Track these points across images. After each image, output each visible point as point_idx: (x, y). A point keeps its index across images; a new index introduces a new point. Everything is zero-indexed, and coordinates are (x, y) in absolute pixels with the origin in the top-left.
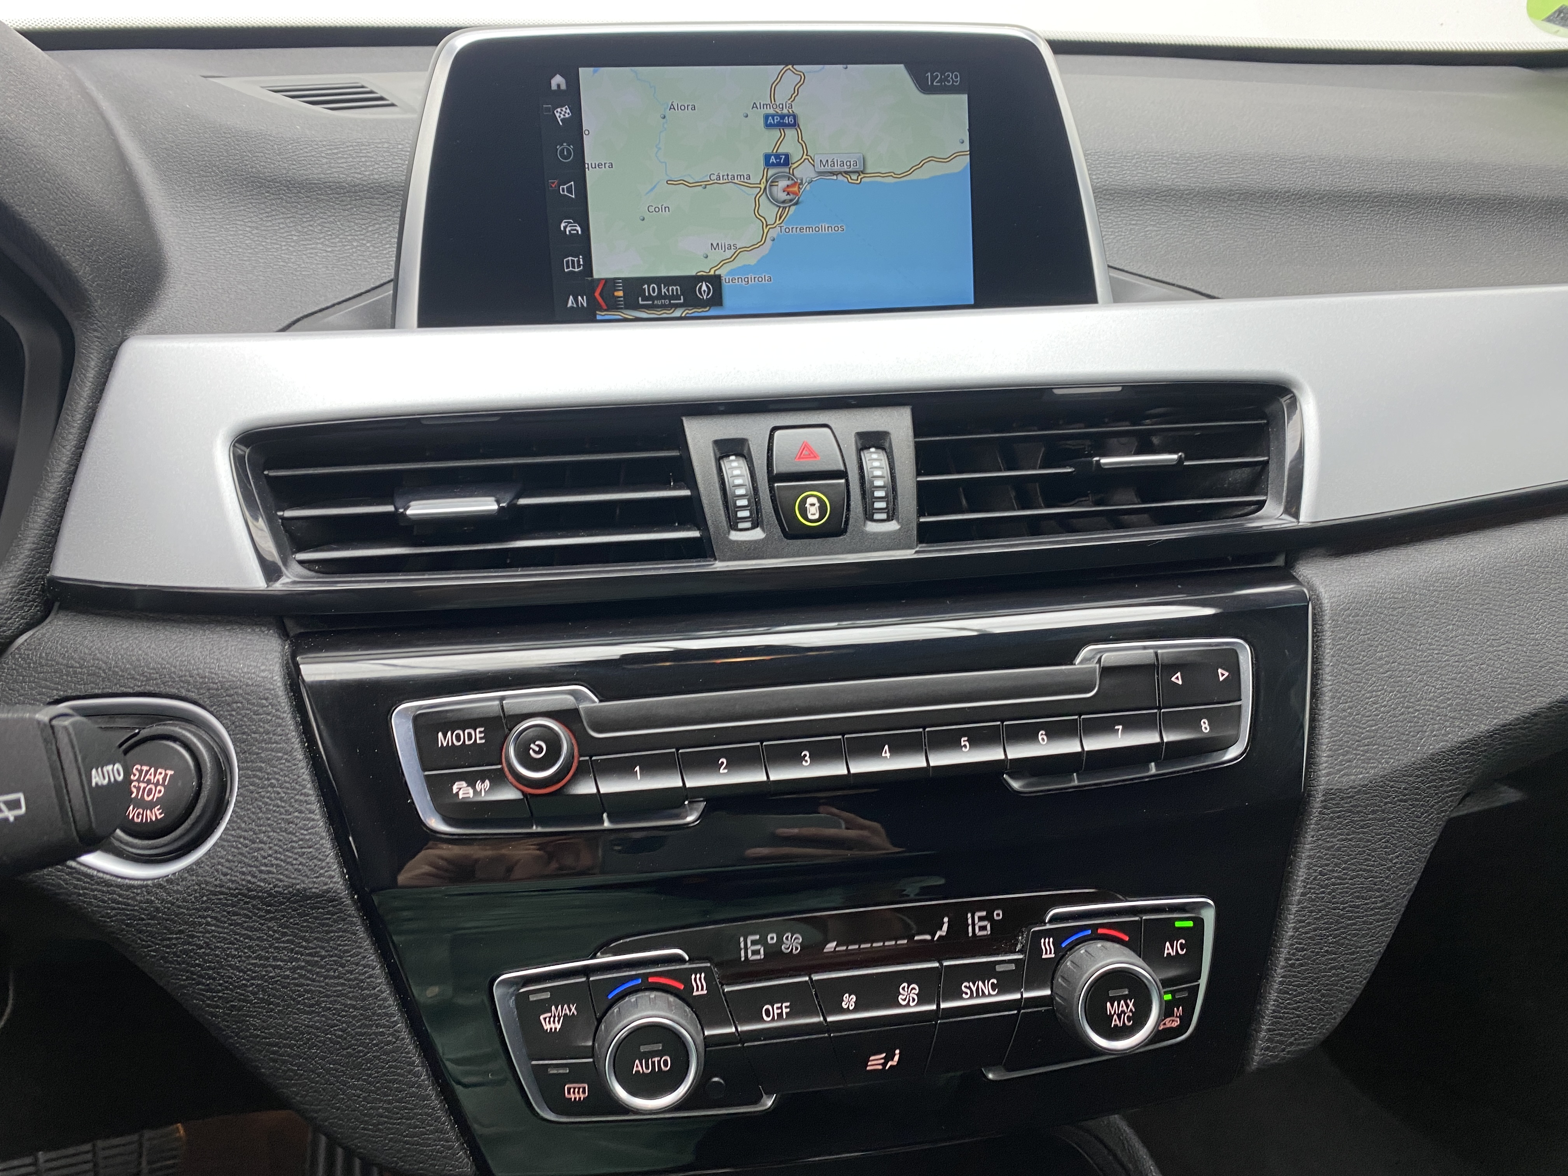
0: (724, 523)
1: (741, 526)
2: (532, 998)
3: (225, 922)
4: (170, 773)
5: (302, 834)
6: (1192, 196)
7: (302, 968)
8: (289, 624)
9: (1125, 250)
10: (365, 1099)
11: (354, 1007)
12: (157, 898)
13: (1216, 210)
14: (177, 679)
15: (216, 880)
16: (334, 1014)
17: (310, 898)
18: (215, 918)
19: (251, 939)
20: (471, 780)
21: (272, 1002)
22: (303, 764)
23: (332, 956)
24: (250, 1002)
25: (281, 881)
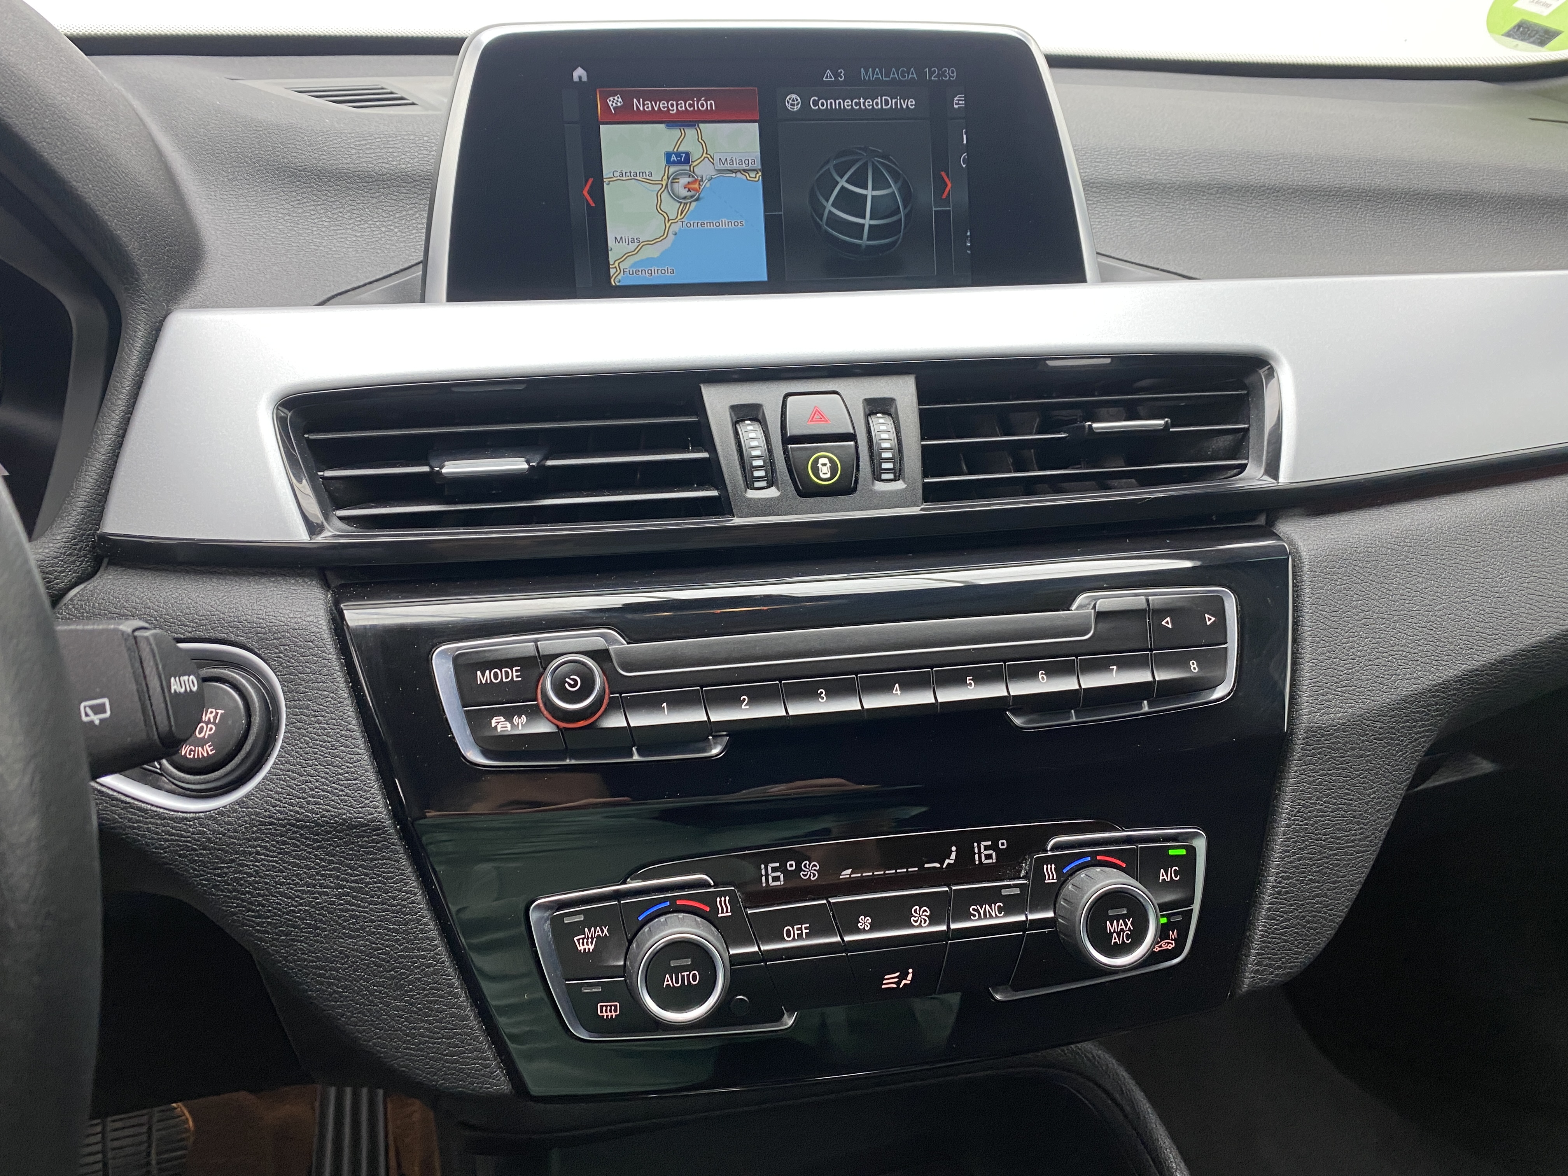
0: (741, 482)
1: (757, 485)
2: (567, 921)
3: (274, 851)
4: (220, 712)
5: (348, 767)
6: (1173, 189)
7: (348, 894)
8: (329, 574)
9: (1111, 239)
10: (407, 1019)
11: (396, 931)
12: (209, 830)
13: (1196, 203)
14: (226, 625)
15: (266, 811)
16: (378, 938)
17: (355, 827)
18: (265, 848)
19: (299, 867)
20: (509, 715)
21: (319, 927)
22: (348, 702)
23: (376, 883)
24: (297, 927)
25: (328, 811)
